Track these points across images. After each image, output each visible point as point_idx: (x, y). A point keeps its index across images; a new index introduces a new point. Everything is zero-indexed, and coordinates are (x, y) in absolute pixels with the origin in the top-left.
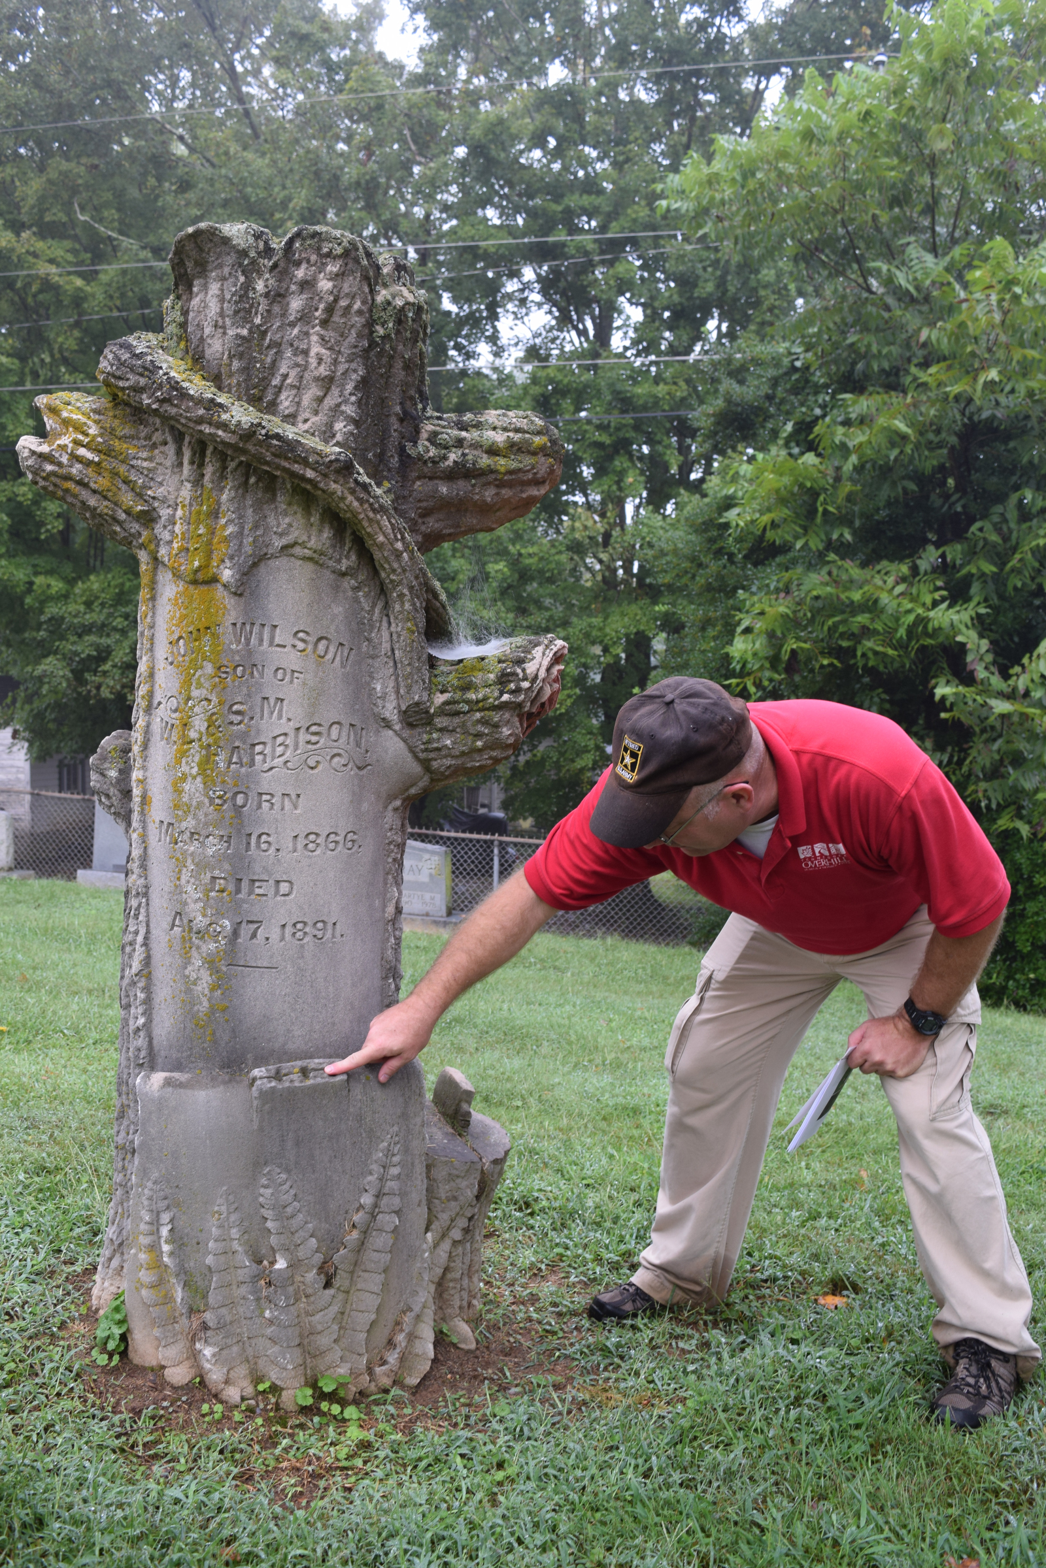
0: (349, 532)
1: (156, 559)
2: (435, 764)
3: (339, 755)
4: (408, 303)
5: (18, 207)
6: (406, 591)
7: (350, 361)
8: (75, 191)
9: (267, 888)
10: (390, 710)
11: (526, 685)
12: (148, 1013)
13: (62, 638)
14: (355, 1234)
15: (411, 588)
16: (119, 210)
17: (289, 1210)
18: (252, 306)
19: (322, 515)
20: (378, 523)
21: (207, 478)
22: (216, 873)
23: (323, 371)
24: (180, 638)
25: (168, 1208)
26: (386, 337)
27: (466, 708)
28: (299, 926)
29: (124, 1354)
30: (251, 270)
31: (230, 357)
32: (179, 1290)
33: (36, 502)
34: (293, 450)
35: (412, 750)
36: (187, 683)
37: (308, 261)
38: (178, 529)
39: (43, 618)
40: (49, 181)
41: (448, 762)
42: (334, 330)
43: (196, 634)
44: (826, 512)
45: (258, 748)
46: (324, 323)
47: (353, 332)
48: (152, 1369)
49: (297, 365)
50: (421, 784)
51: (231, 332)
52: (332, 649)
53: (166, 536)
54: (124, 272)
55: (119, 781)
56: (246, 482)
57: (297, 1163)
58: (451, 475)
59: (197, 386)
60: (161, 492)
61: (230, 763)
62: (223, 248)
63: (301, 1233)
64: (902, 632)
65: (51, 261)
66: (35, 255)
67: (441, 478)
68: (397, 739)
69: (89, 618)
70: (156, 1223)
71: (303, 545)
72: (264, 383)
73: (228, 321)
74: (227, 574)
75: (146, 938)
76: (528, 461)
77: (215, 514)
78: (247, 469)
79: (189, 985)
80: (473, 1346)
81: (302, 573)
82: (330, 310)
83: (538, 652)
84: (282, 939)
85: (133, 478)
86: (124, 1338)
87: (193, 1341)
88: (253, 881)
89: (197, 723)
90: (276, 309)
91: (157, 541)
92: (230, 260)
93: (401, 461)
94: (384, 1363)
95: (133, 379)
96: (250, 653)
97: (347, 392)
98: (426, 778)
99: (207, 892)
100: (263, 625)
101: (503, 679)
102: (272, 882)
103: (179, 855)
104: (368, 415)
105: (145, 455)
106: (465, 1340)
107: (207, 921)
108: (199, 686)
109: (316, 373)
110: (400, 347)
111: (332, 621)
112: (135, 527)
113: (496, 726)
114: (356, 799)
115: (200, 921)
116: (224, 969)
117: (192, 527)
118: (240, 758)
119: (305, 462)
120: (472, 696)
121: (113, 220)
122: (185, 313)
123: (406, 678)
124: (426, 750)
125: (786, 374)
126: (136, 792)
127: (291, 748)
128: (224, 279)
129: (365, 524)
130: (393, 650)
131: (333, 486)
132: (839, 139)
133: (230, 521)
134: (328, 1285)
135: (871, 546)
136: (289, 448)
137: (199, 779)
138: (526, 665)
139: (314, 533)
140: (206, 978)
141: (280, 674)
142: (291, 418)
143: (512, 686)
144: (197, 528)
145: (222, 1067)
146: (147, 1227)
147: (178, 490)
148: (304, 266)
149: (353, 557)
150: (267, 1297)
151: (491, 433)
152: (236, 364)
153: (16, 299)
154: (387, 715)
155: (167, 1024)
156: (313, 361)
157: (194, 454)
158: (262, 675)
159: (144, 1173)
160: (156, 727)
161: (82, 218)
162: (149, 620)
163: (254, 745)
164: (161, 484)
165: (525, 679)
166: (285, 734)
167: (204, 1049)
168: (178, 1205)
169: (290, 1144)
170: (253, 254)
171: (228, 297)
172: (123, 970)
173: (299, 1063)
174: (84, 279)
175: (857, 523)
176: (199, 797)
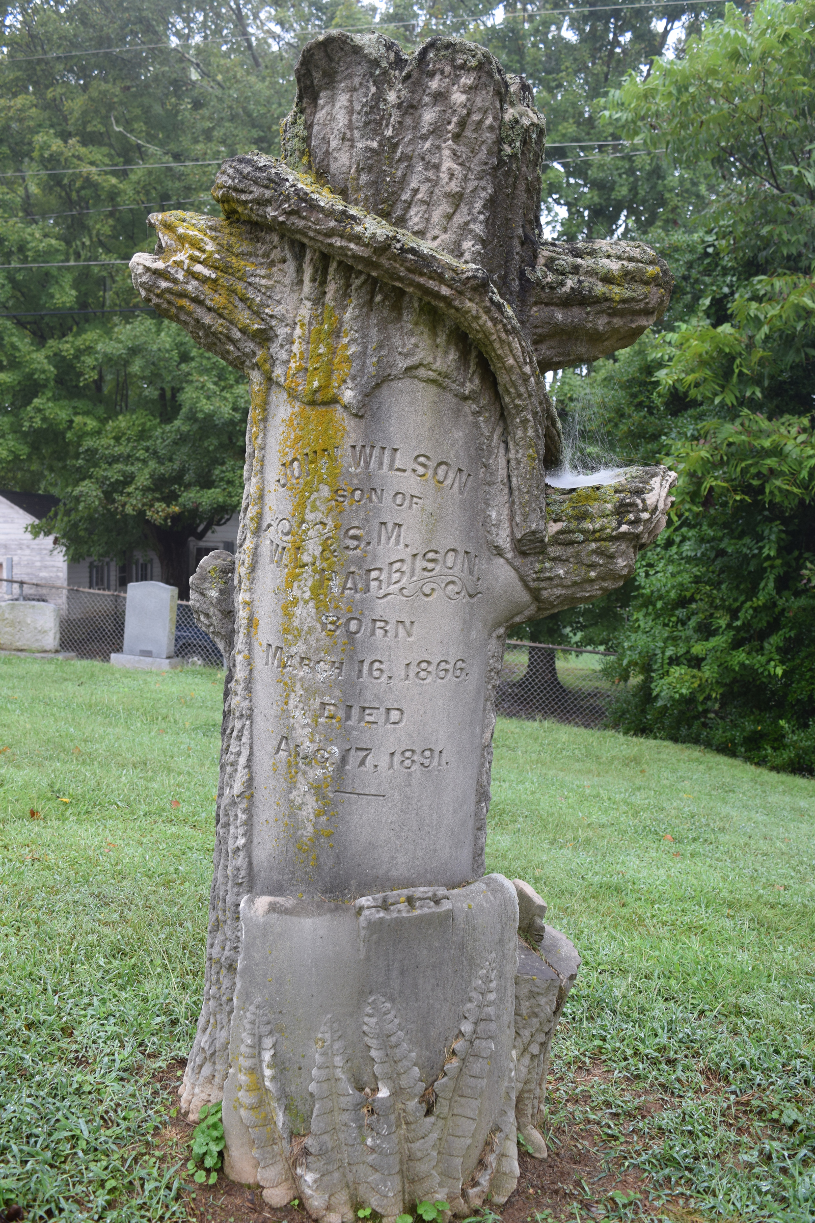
0: (474, 354)
1: (270, 379)
2: (545, 594)
3: (453, 582)
4: (533, 124)
5: (66, 119)
6: (530, 417)
7: (480, 179)
8: (110, 107)
9: (377, 716)
10: (503, 539)
11: (645, 516)
12: (249, 834)
13: (96, 465)
14: (455, 1063)
15: (535, 414)
16: (145, 123)
17: (393, 1039)
18: (382, 118)
19: (449, 336)
20: (509, 344)
21: (329, 296)
22: (326, 699)
23: (454, 187)
24: (295, 459)
25: (271, 1033)
26: (513, 156)
27: (581, 538)
28: (408, 754)
29: (220, 1170)
30: (382, 82)
31: (359, 171)
32: (281, 1114)
33: (76, 357)
34: (428, 265)
35: (523, 579)
36: (301, 506)
37: (442, 72)
38: (296, 348)
39: (81, 450)
40: (91, 99)
41: (559, 591)
42: (465, 145)
43: (312, 457)
44: (741, 374)
45: (374, 574)
46: (457, 137)
47: (484, 148)
48: (249, 1187)
49: (428, 180)
50: (527, 613)
51: (360, 145)
52: (451, 475)
53: (283, 355)
54: (150, 173)
55: (219, 601)
56: (371, 300)
57: (401, 992)
58: (567, 302)
59: (325, 198)
60: (279, 310)
61: (344, 588)
62: (354, 57)
63: (405, 1063)
64: (804, 474)
65: (92, 163)
66: (79, 158)
67: (557, 305)
68: (508, 567)
69: (118, 450)
70: (257, 1047)
71: (428, 367)
72: (393, 198)
73: (357, 134)
74: (348, 395)
75: (249, 760)
76: (641, 290)
77: (336, 333)
78: (373, 284)
79: (293, 809)
80: (545, 1155)
81: (425, 395)
82: (462, 124)
83: (655, 482)
84: (391, 766)
85: (250, 295)
86: (221, 1154)
87: (294, 1165)
88: (364, 709)
89: (311, 546)
90: (408, 121)
91: (273, 360)
92: (360, 70)
93: (521, 284)
94: (475, 1184)
95: (257, 191)
96: (369, 476)
97: (475, 211)
98: (533, 608)
99: (316, 717)
100: (383, 448)
101: (622, 509)
102: (382, 710)
103: (287, 680)
104: (494, 235)
105: (263, 272)
106: (538, 1150)
107: (314, 747)
108: (314, 509)
109: (447, 189)
110: (524, 169)
111: (453, 445)
112: (250, 346)
113: (612, 557)
114: (467, 627)
115: (308, 747)
116: (331, 795)
117: (311, 347)
118: (355, 584)
119: (440, 278)
120: (588, 525)
121: (141, 131)
122: (309, 127)
123: (522, 505)
124: (538, 579)
125: (699, 259)
126: (242, 614)
127: (408, 574)
128: (354, 90)
129: (497, 345)
130: (509, 477)
131: (469, 304)
132: (762, 59)
133: (353, 340)
134: (429, 1112)
135: (775, 402)
136: (424, 263)
137: (311, 604)
138: (646, 496)
139: (440, 354)
140: (312, 804)
141: (399, 499)
142: (421, 234)
143: (631, 517)
144: (317, 347)
145: (324, 892)
146: (248, 1050)
147: (297, 308)
148: (438, 77)
149: (477, 381)
150: (369, 1125)
151: (606, 261)
152: (364, 178)
153: (63, 194)
154: (500, 542)
155: (269, 846)
156: (444, 176)
157: (316, 271)
158: (380, 500)
159: (247, 997)
160: (266, 549)
161: (117, 129)
162: (259, 441)
163: (369, 571)
164: (279, 302)
165: (645, 510)
166: (402, 561)
167: (306, 873)
168: (281, 1031)
169: (395, 973)
170: (384, 64)
171: (358, 107)
172: (222, 788)
173: (405, 892)
174: (118, 177)
175: (766, 383)
176: (310, 622)
